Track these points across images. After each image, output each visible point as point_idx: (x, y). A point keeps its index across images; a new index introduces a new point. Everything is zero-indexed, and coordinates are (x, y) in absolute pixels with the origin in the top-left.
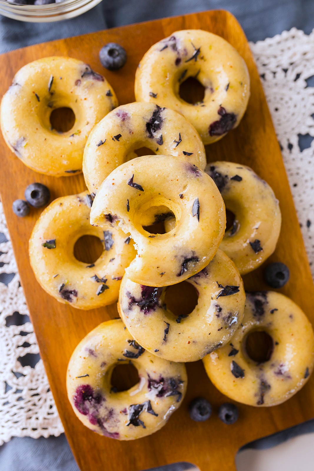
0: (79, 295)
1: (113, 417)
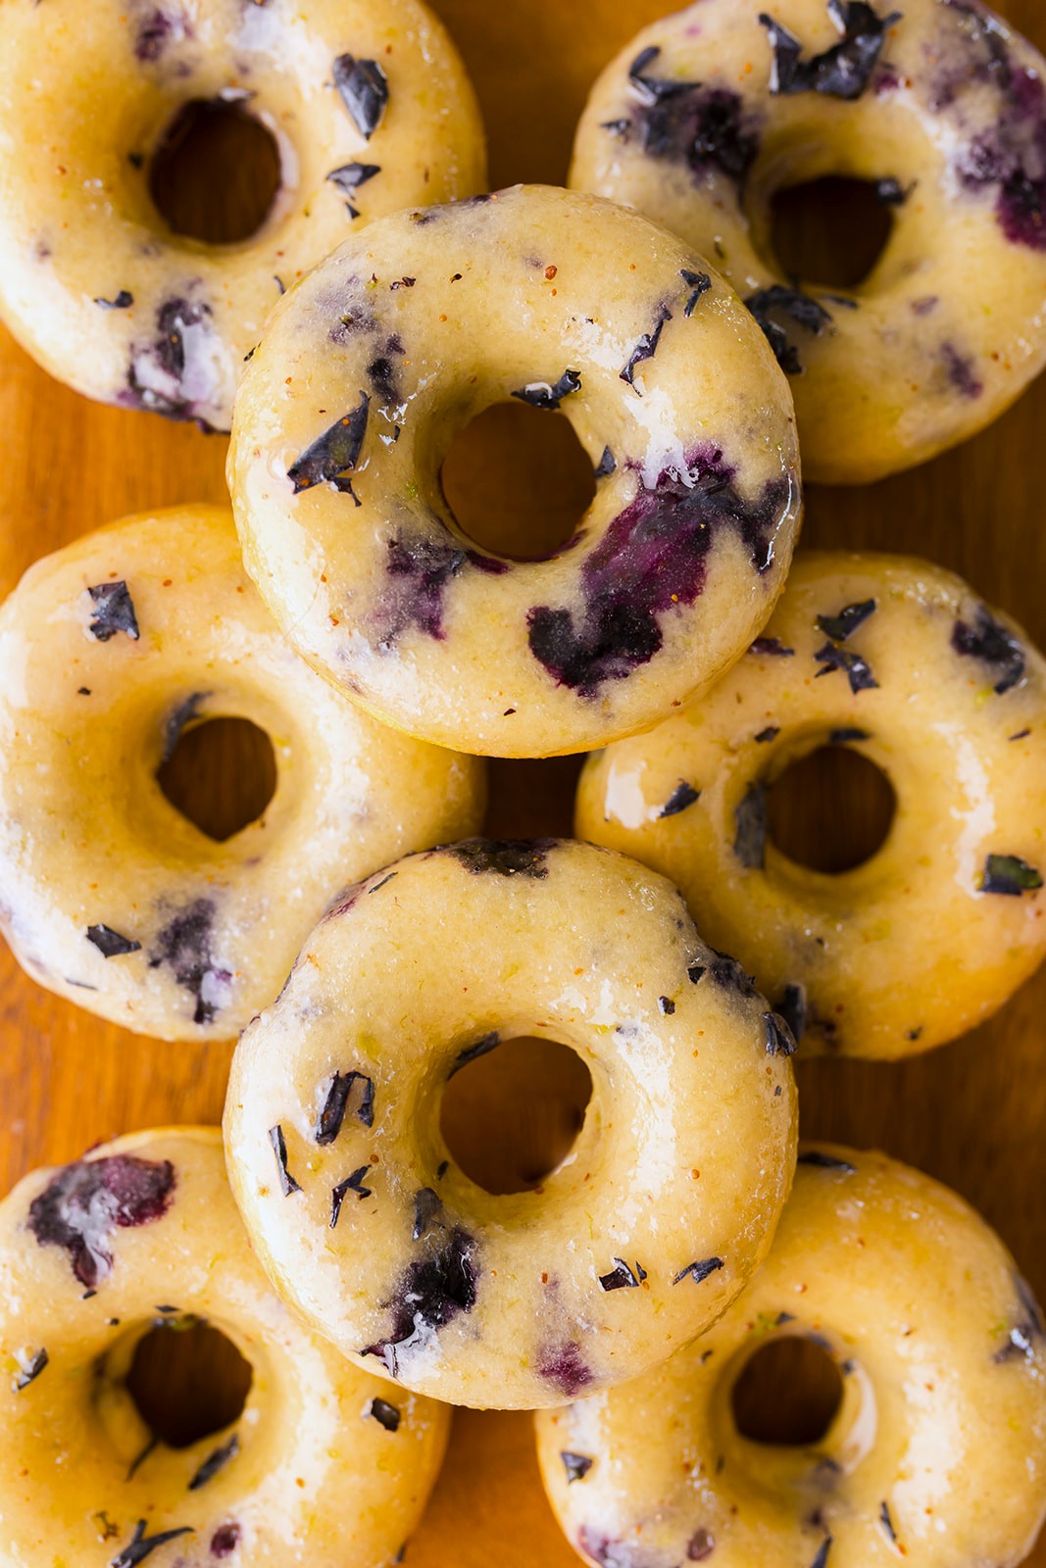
0: (944, 629)
1: (945, 72)
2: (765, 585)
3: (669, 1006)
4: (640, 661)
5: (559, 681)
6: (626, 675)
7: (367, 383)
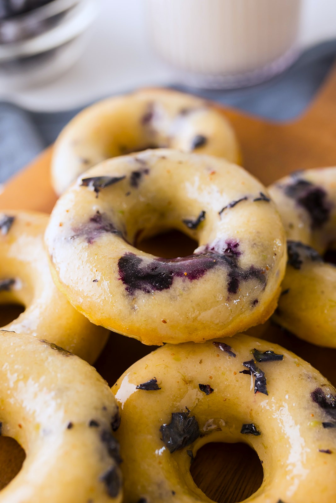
2: (229, 298)
3: (70, 426)
4: (158, 289)
5: (121, 278)
6: (149, 292)
7: (128, 175)
